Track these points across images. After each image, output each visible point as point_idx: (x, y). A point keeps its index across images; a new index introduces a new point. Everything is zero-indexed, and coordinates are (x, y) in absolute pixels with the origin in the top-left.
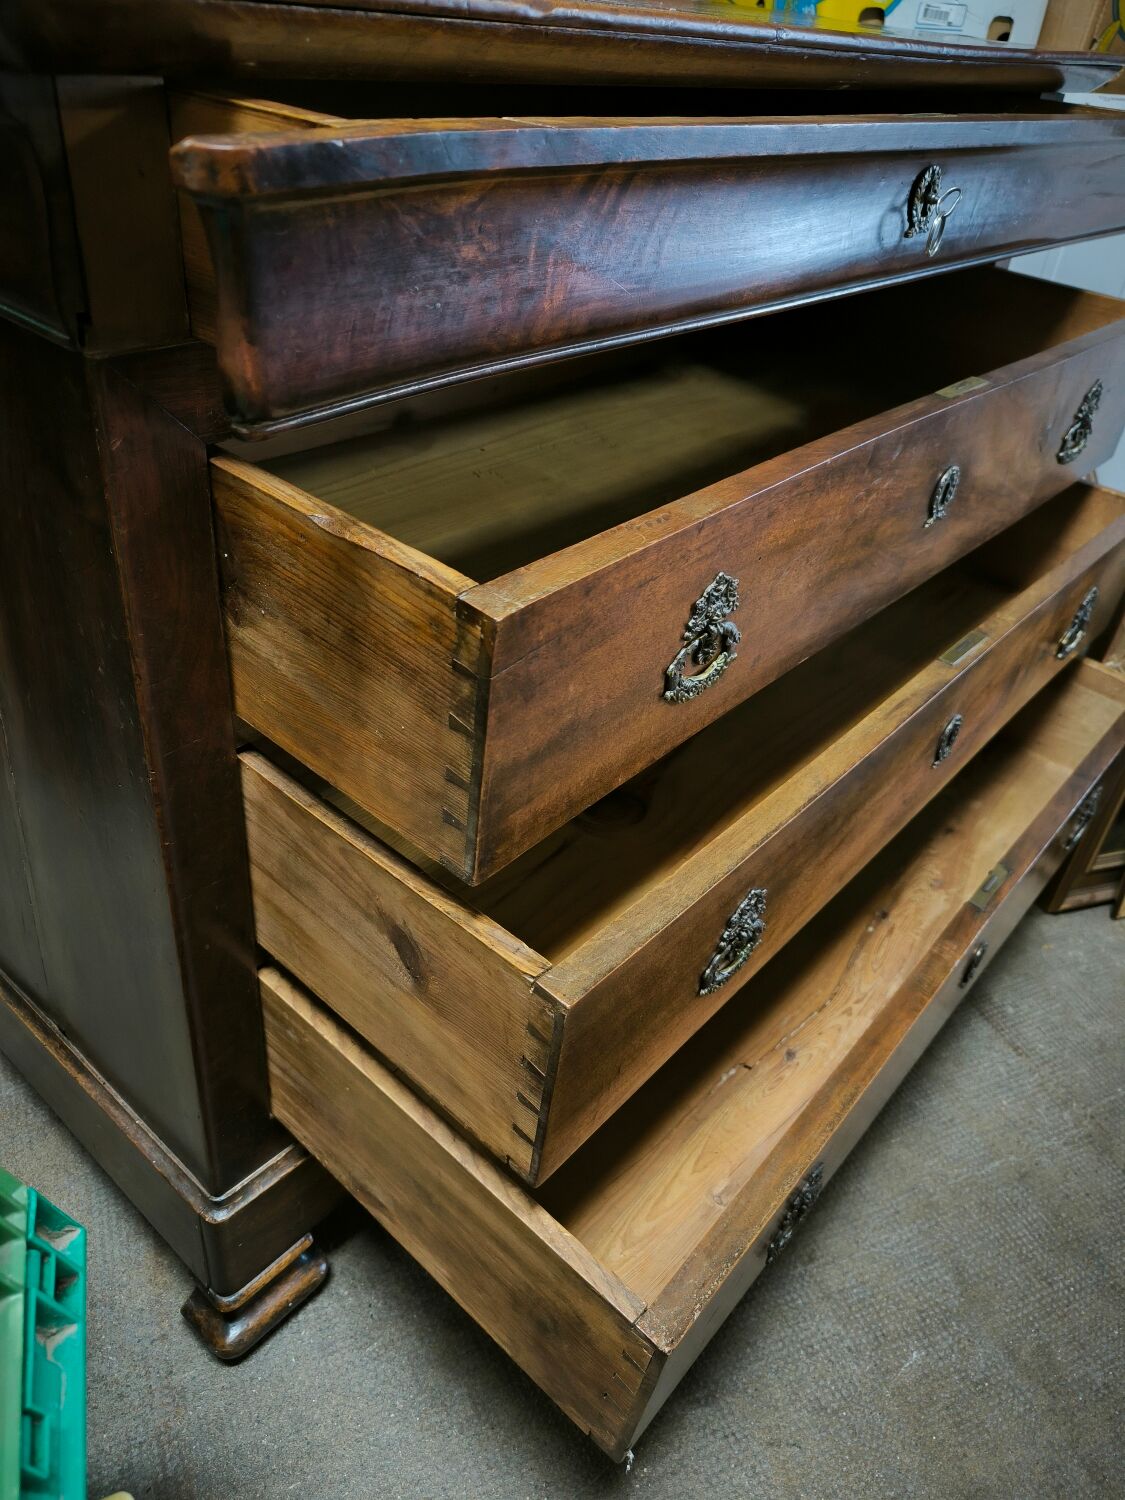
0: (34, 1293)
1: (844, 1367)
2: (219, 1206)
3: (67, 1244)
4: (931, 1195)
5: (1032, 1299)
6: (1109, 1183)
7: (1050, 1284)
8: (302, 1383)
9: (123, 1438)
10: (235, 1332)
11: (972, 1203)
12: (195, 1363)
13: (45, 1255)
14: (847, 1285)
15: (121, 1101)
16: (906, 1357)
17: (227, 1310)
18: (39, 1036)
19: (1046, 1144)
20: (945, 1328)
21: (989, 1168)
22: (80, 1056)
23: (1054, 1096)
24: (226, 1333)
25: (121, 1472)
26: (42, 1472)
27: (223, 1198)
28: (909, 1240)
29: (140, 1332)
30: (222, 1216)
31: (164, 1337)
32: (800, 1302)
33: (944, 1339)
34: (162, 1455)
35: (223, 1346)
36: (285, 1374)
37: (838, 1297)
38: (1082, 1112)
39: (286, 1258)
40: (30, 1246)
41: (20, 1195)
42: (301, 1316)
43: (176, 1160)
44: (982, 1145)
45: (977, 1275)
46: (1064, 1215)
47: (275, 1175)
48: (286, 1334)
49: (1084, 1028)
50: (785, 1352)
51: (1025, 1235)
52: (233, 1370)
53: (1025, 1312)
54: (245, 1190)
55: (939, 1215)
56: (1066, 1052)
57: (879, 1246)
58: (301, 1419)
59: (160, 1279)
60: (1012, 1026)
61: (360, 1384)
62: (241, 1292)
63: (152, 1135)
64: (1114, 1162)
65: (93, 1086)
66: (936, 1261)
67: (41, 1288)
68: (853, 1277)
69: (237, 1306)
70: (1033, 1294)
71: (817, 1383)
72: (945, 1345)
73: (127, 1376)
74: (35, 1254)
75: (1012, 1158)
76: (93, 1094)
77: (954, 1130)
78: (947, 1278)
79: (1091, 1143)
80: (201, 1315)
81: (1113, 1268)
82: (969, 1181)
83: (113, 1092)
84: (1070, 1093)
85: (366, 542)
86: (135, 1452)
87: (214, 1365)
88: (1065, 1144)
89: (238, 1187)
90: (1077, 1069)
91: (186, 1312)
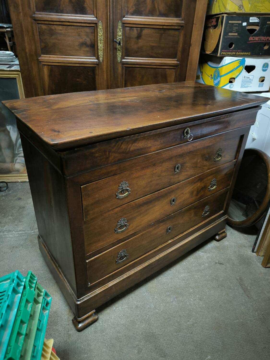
0: (43, 304)
1: (193, 356)
2: (78, 301)
3: (49, 299)
4: (221, 325)
5: (238, 351)
6: (263, 330)
7: (243, 348)
8: (90, 337)
9: (59, 341)
10: (80, 325)
11: (230, 328)
12: (73, 331)
14: (198, 340)
15: (66, 280)
16: (207, 357)
17: (79, 321)
18: (55, 267)
19: (250, 319)
20: (217, 353)
21: (235, 322)
22: (61, 271)
23: (255, 308)
24: (78, 325)
25: (58, 347)
26: (40, 328)
27: (79, 300)
28: (213, 333)
29: (65, 323)
30: (79, 303)
31: (69, 324)
32: (187, 341)
33: (216, 355)
34: (65, 345)
35: (78, 328)
36: (88, 335)
37: (195, 342)
38: (260, 313)
39: (90, 313)
40: (43, 298)
41: (43, 290)
42: (92, 325)
43: (73, 292)
44: (235, 316)
45: (227, 343)
46: (250, 334)
47: (88, 297)
48: (89, 328)
49: (266, 295)
50: (182, 350)
51: (240, 337)
52: (79, 333)
53: (236, 353)
54: (83, 299)
55: (221, 329)
56: (260, 299)
57: (207, 333)
58: (89, 344)
59: (70, 314)
60: (249, 292)
61: (100, 340)
62: (82, 318)
63: (70, 287)
64: (265, 325)
65: (62, 276)
66: (218, 339)
68: (200, 338)
69: (80, 320)
70: (239, 350)
71: (187, 358)
72: (216, 356)
73: (62, 330)
74: (44, 299)
75: (241, 320)
76: (62, 278)
77: (229, 312)
78: (220, 343)
79: (261, 320)
80: (75, 321)
81: (259, 348)
82: (230, 323)
83: (65, 278)
84: (258, 308)
86: (61, 344)
87: (76, 331)
88: (254, 319)
89: (82, 298)
90: (262, 303)
91: (73, 320)
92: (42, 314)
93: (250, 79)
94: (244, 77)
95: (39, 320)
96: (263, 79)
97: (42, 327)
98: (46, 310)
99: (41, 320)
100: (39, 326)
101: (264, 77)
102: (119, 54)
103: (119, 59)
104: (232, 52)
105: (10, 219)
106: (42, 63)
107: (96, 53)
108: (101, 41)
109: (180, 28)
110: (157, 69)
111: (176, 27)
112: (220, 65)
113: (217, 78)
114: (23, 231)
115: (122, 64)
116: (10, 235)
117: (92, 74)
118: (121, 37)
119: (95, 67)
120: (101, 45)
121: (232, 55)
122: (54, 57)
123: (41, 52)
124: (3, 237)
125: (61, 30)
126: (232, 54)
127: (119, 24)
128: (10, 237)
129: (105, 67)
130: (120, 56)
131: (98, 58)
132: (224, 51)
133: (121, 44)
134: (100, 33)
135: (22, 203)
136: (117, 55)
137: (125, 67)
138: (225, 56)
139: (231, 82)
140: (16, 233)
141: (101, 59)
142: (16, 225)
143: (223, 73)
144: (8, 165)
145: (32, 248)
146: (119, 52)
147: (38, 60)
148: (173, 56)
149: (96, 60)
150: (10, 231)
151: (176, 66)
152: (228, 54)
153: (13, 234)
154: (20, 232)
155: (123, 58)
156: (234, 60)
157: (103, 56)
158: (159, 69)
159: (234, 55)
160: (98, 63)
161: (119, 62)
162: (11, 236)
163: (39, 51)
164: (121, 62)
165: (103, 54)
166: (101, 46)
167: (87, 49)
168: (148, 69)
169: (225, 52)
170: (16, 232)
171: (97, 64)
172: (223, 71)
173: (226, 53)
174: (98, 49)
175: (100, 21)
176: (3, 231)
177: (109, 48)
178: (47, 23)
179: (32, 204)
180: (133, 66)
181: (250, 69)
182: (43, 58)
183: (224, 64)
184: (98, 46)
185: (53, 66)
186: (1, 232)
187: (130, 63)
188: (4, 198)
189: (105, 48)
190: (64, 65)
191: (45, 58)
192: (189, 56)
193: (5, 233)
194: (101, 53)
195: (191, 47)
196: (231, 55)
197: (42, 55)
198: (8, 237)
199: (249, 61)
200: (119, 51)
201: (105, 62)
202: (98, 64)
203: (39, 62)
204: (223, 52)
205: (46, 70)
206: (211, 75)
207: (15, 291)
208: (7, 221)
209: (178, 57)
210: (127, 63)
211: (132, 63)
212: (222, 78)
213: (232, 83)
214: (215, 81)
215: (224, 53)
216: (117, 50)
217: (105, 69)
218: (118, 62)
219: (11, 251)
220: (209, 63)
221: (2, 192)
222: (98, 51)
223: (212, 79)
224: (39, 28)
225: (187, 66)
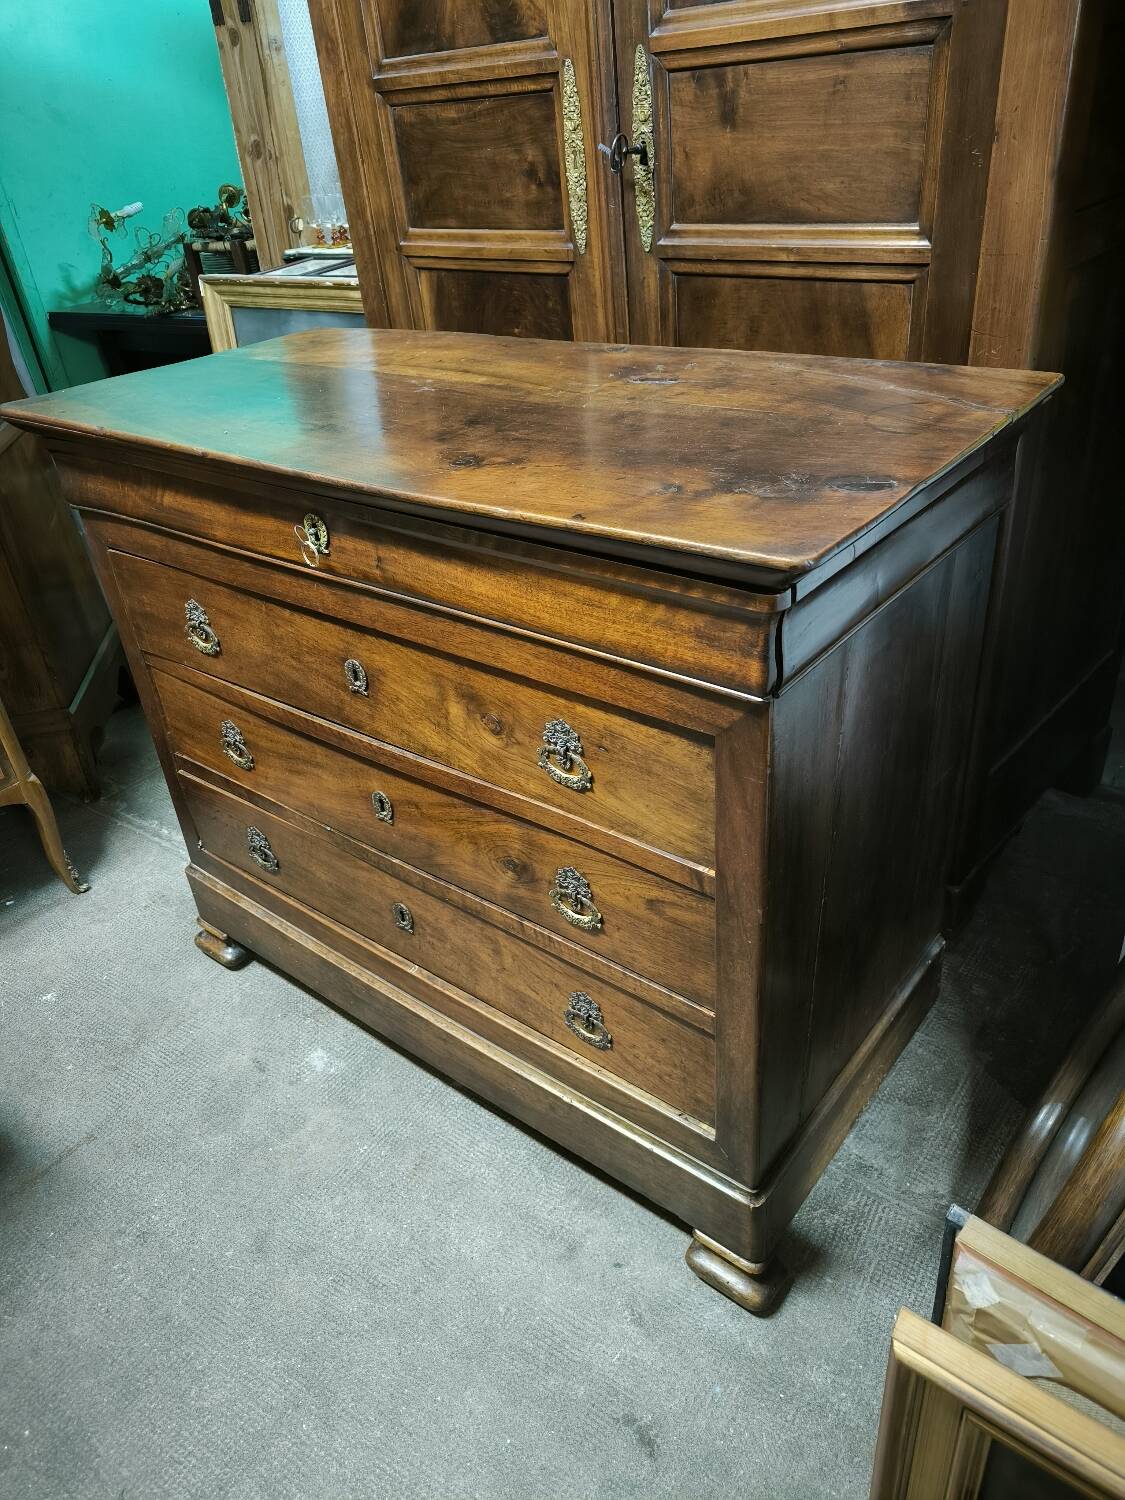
102: (645, 211)
103: (646, 238)
106: (411, 260)
107: (565, 210)
108: (574, 152)
109: (931, 30)
111: (911, 33)
115: (661, 259)
117: (559, 307)
118: (646, 128)
119: (567, 275)
120: (576, 175)
123: (405, 217)
125: (453, 122)
127: (638, 63)
129: (597, 275)
130: (651, 223)
131: (571, 236)
133: (651, 163)
134: (570, 119)
136: (635, 218)
137: (676, 273)
141: (581, 238)
146: (644, 201)
147: (399, 248)
149: (566, 246)
155: (661, 229)
157: (586, 223)
160: (572, 258)
161: (647, 250)
163: (403, 214)
164: (655, 248)
165: (585, 214)
166: (574, 176)
168: (777, 281)
171: (572, 263)
174: (568, 194)
175: (568, 62)
177: (603, 186)
178: (413, 98)
180: (708, 269)
182: (415, 242)
184: (567, 181)
185: (443, 274)
187: (689, 254)
189: (590, 187)
191: (421, 240)
194: (576, 209)
195: (994, 146)
197: (411, 231)
200: (645, 194)
201: (594, 253)
203: (404, 258)
205: (425, 289)
209: (924, 209)
211: (702, 254)
216: (637, 194)
217: (597, 284)
218: (642, 248)
222: (569, 203)
224: (395, 122)
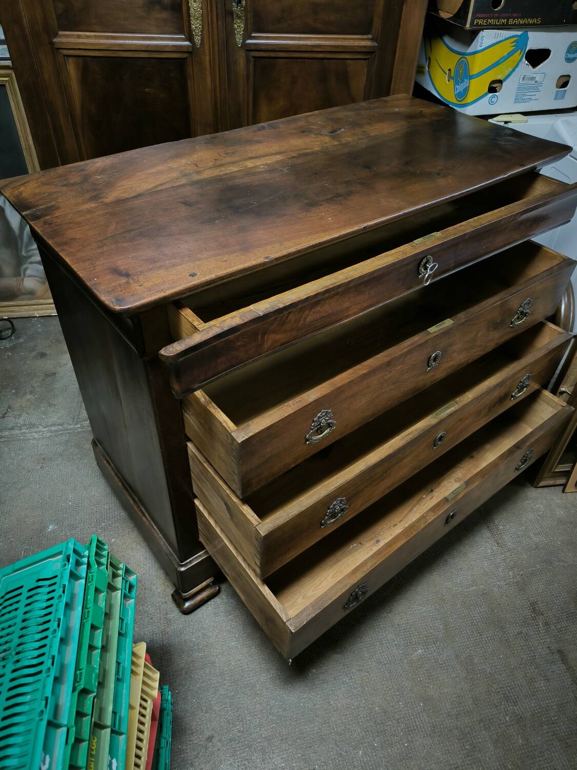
0: (123, 590)
1: (392, 650)
2: (182, 566)
3: (132, 579)
4: (443, 596)
5: (472, 639)
6: (519, 602)
7: (480, 635)
8: (207, 624)
9: (151, 631)
10: (187, 604)
11: (460, 601)
12: (175, 613)
13: (126, 581)
14: (401, 623)
15: (155, 527)
16: (416, 651)
17: (184, 597)
18: (132, 502)
19: (498, 583)
20: (434, 644)
21: (471, 589)
22: (144, 511)
23: (508, 565)
24: (184, 604)
25: (150, 641)
26: (123, 632)
27: (183, 563)
28: (430, 611)
29: (159, 600)
30: (183, 569)
31: (166, 602)
32: (382, 626)
33: (433, 647)
34: (163, 638)
35: (183, 608)
36: (202, 620)
37: (397, 626)
38: (518, 573)
39: (204, 584)
40: (123, 579)
41: (121, 566)
42: (209, 603)
43: (170, 550)
44: (471, 580)
45: (453, 627)
46: (496, 611)
47: (200, 558)
48: (204, 608)
49: (531, 539)
50: (372, 642)
51: (477, 616)
52: (186, 616)
53: (468, 643)
54: (191, 562)
55: (445, 603)
56: (520, 547)
57: (417, 611)
58: (206, 635)
59: (166, 584)
60: (500, 534)
61: (225, 628)
62: (190, 592)
63: (164, 540)
64: (524, 594)
65: (146, 520)
66: (438, 620)
67: (125, 589)
68: (405, 620)
69: (187, 597)
70: (473, 637)
71: (381, 654)
72: (432, 649)
73: (154, 613)
74: (124, 581)
75: (482, 586)
76: (147, 524)
77: (461, 572)
78: (441, 626)
79: (517, 585)
80: (177, 598)
81: (509, 633)
82: (461, 593)
83: (153, 524)
84: (516, 564)
85: (212, 410)
86: (155, 636)
87: (181, 614)
88: (506, 584)
89: (188, 561)
90: (522, 555)
91: (172, 595)
92: (125, 605)
93: (536, 82)
94: (524, 78)
95: (120, 618)
96: (564, 80)
97: (126, 629)
98: (130, 598)
99: (122, 618)
100: (121, 630)
101: (569, 76)
102: (239, 27)
103: (239, 39)
104: (498, 18)
105: (28, 400)
106: (61, 51)
107: (186, 24)
110: (326, 61)
112: (471, 49)
113: (463, 81)
114: (59, 425)
115: (247, 50)
116: (33, 434)
117: (178, 77)
119: (185, 58)
120: (195, 6)
121: (498, 25)
122: (88, 37)
123: (56, 25)
124: (21, 438)
126: (498, 22)
128: (34, 438)
129: (207, 58)
130: (242, 32)
131: (190, 38)
132: (480, 15)
133: (243, 3)
135: (47, 365)
136: (233, 29)
137: (253, 57)
138: (483, 29)
139: (492, 90)
140: (46, 429)
141: (197, 40)
142: (44, 413)
143: (475, 70)
144: (9, 282)
145: (81, 459)
146: (239, 21)
147: (51, 44)
148: (363, 28)
149: (187, 43)
150: (32, 426)
151: (368, 53)
152: (490, 24)
153: (39, 432)
154: (53, 428)
155: (247, 36)
156: (504, 38)
157: (201, 31)
158: (331, 61)
159: (503, 24)
160: (190, 50)
161: (240, 46)
162: (36, 436)
163: (53, 21)
164: (244, 44)
165: (200, 27)
167: (164, 15)
168: (306, 60)
169: (484, 18)
170: (45, 427)
171: (190, 53)
172: (477, 64)
173: (485, 22)
174: (189, 16)
176: (19, 425)
177: (215, 14)
179: (71, 367)
180: (273, 55)
181: (537, 57)
182: (64, 40)
183: (479, 48)
184: (188, 8)
185: (88, 59)
186: (16, 428)
187: (263, 48)
188: (10, 354)
189: (205, 13)
190: (113, 55)
191: (69, 39)
192: (400, 28)
193: (24, 431)
194: (196, 25)
195: (405, 6)
196: (496, 25)
197: (61, 33)
198: (30, 438)
199: (537, 40)
200: (239, 18)
201: (207, 47)
202: (192, 52)
203: (55, 50)
204: (479, 18)
205: (72, 70)
206: (450, 70)
207: (73, 576)
208: (24, 405)
209: (374, 29)
210: (258, 48)
211: (270, 48)
212: (473, 81)
213: (496, 91)
214: (457, 86)
215: (480, 22)
216: (234, 17)
217: (208, 63)
218: (236, 44)
219: (41, 467)
220: (447, 39)
221: (3, 341)
222: (189, 20)
223: (452, 81)
225: (395, 53)
